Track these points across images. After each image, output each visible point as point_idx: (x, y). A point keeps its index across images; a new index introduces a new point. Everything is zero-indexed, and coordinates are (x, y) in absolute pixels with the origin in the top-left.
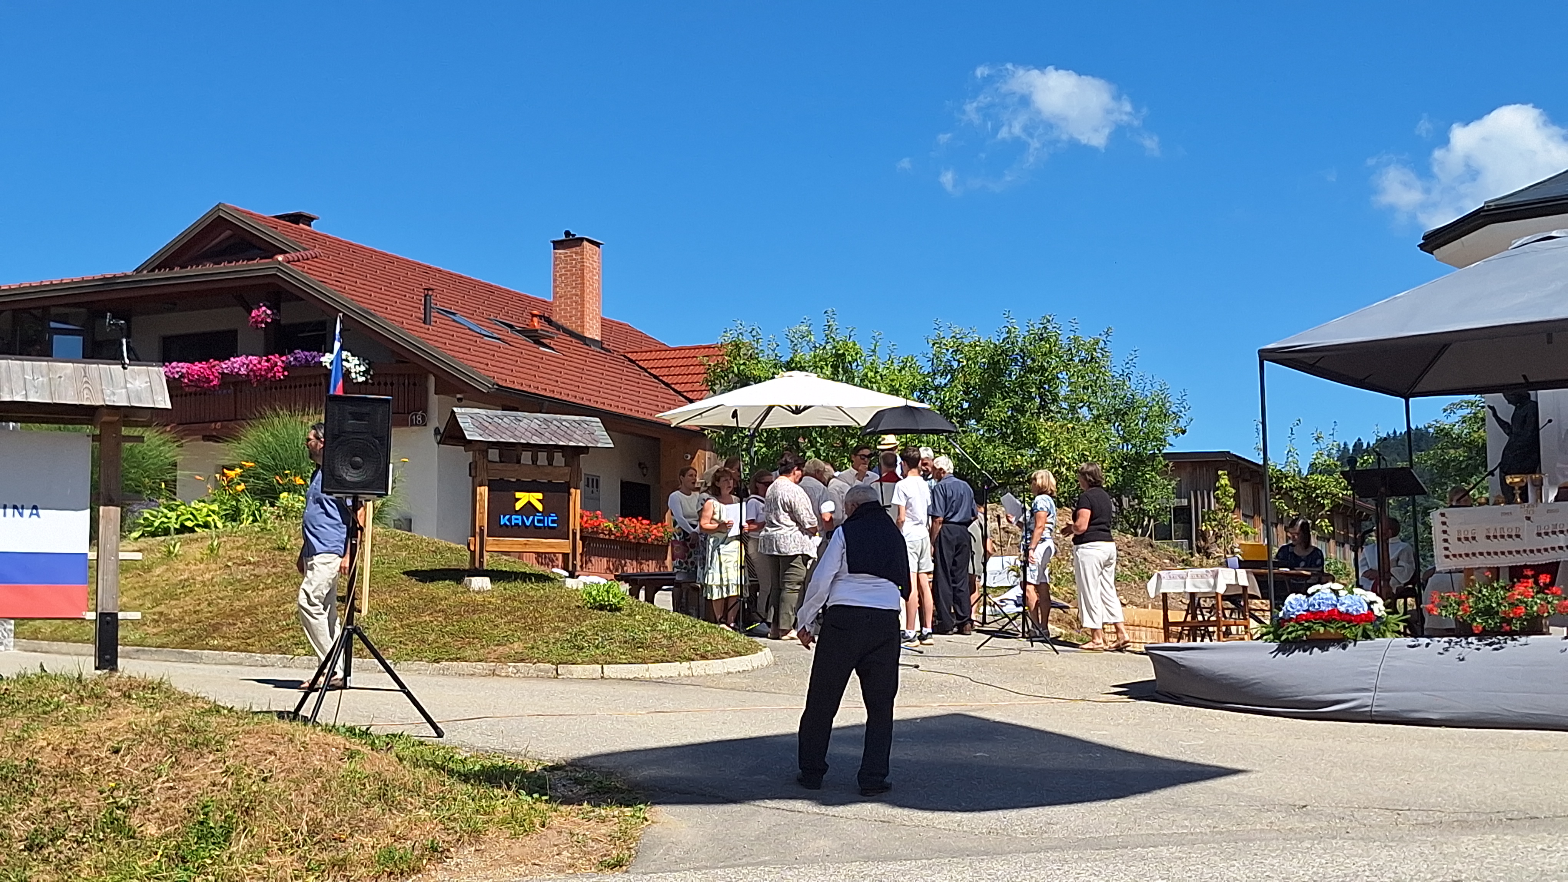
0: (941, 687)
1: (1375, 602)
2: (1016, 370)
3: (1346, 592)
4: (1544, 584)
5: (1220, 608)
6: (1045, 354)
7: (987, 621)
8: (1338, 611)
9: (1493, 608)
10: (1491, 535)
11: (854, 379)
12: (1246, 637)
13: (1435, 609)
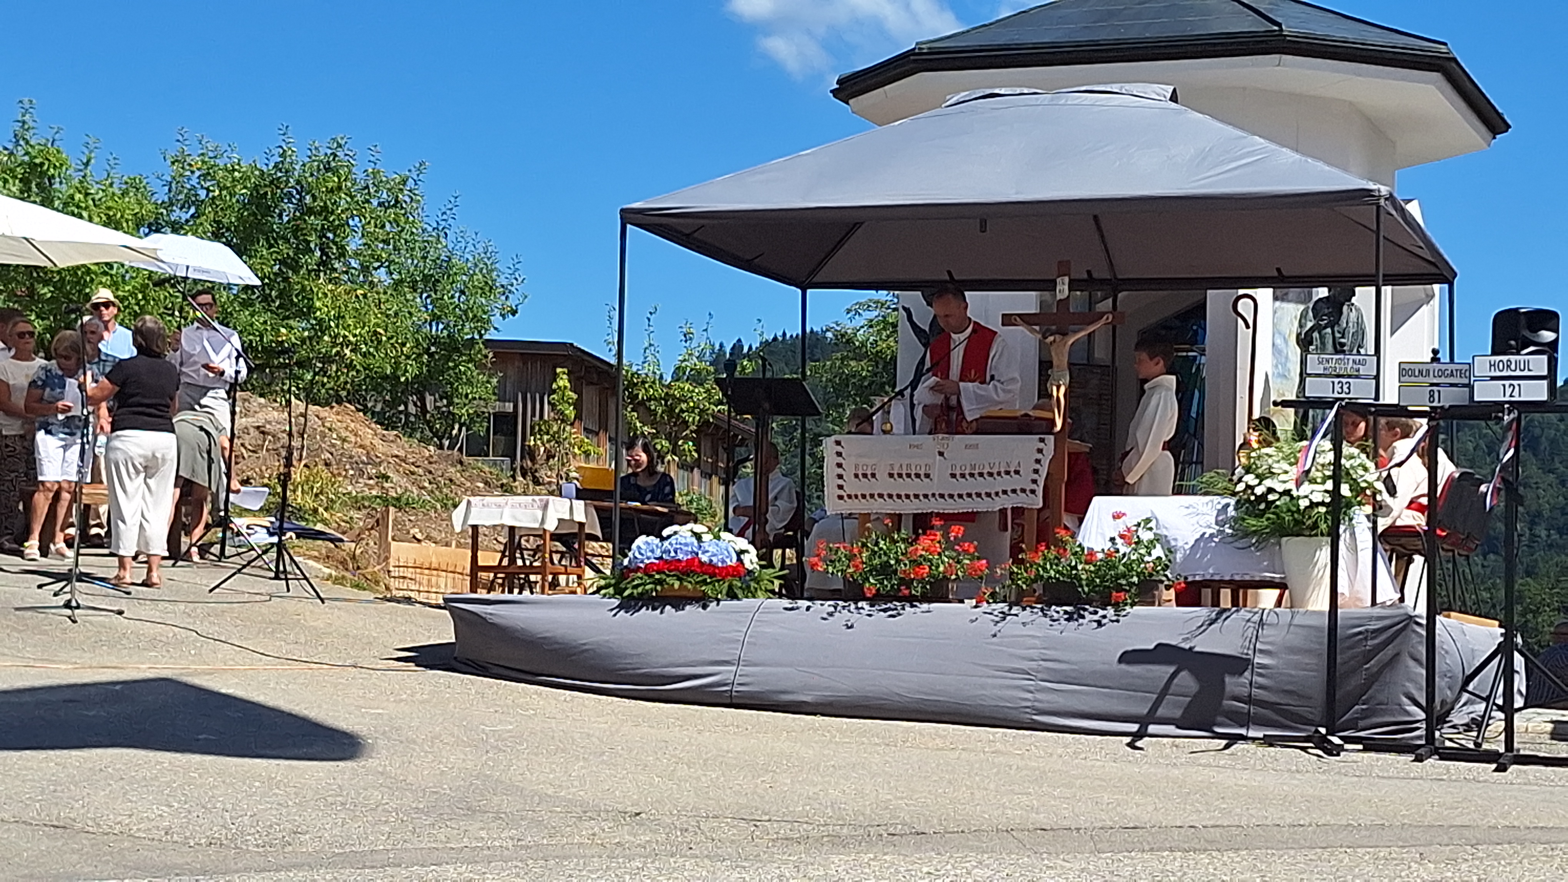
0: (153, 642)
1: (747, 551)
2: (289, 208)
3: (711, 536)
4: (955, 538)
5: (548, 550)
6: (332, 191)
7: (227, 553)
8: (700, 561)
9: (891, 566)
10: (895, 472)
11: (52, 201)
12: (579, 590)
13: (820, 564)
